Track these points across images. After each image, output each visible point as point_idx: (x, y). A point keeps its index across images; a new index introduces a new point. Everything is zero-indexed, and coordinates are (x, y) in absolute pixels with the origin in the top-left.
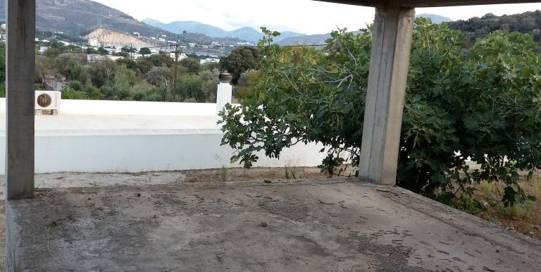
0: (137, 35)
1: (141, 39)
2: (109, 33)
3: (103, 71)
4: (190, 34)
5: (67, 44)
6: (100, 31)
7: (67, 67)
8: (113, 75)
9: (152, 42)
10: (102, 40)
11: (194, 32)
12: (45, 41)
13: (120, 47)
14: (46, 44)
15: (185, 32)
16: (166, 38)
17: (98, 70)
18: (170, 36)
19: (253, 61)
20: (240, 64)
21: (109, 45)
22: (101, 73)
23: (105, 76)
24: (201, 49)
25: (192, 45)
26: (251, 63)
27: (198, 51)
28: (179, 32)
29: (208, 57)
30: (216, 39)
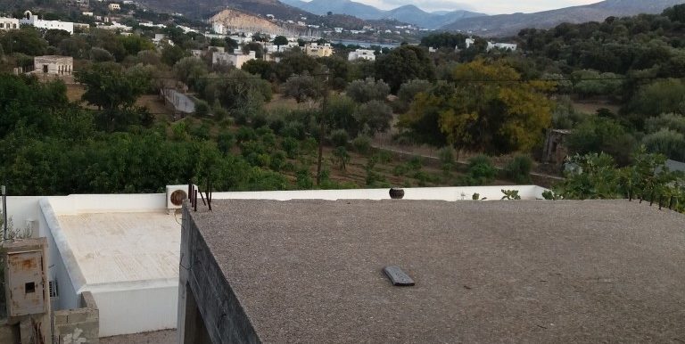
0: (271, 18)
1: (276, 23)
2: (237, 16)
3: (234, 86)
4: (337, 16)
5: (187, 30)
6: (226, 13)
7: (190, 76)
8: (246, 92)
9: (289, 27)
10: (229, 24)
11: (342, 13)
12: (160, 26)
13: (251, 34)
14: (162, 31)
15: (330, 13)
16: (306, 22)
17: (228, 86)
18: (312, 19)
19: (417, 65)
20: (400, 69)
21: (238, 31)
22: (230, 89)
23: (236, 93)
24: (350, 36)
25: (339, 30)
26: (414, 68)
27: (345, 37)
28: (322, 13)
29: (358, 47)
30: (369, 22)
